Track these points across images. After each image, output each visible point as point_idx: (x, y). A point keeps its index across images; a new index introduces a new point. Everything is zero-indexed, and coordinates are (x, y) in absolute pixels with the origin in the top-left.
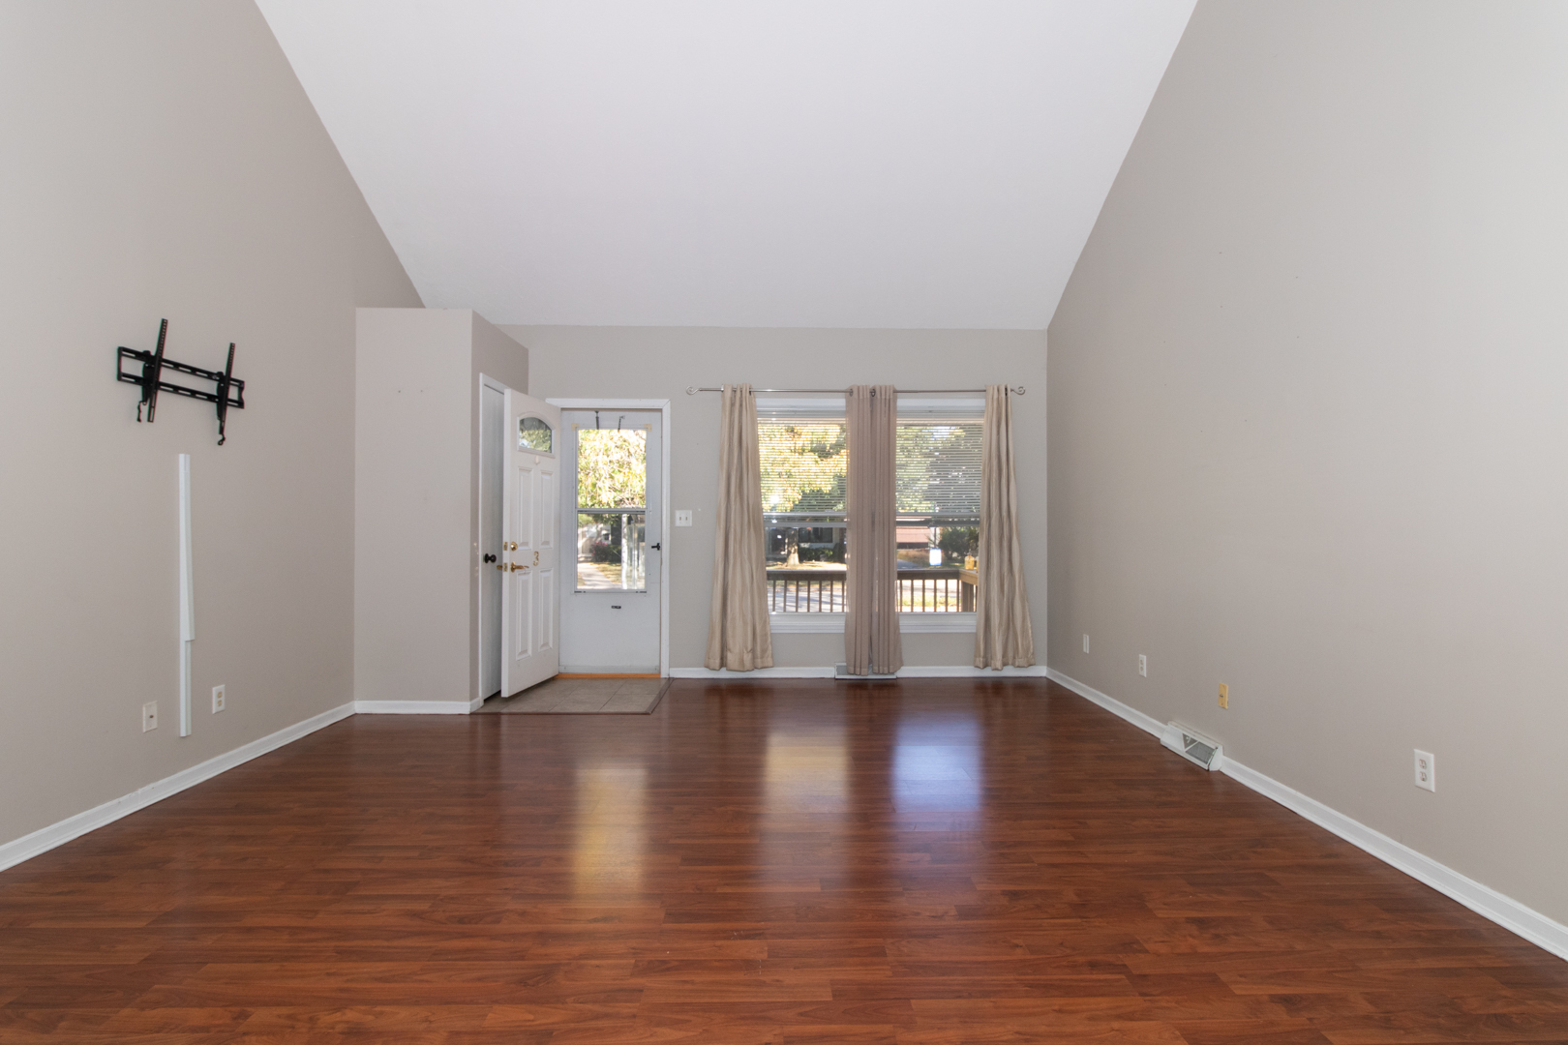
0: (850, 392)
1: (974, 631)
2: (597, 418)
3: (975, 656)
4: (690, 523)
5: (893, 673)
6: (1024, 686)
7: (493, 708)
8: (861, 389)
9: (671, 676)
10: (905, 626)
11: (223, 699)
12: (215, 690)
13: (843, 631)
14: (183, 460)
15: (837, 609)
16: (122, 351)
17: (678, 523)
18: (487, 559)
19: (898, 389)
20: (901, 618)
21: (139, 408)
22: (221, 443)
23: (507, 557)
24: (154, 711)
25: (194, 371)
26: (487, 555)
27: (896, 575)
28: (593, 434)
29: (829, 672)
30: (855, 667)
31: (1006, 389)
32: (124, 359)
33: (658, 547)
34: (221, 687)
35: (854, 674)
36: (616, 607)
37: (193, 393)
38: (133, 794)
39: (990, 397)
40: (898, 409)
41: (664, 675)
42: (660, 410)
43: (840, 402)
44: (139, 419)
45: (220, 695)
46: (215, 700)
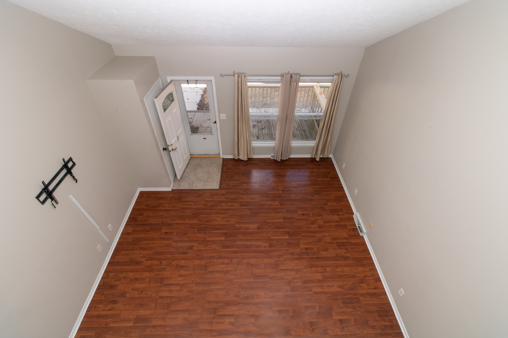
0: (282, 76)
4: (225, 118)
8: (287, 74)
9: (224, 157)
11: (112, 226)
14: (71, 196)
16: (38, 197)
17: (221, 118)
18: (164, 149)
19: (302, 74)
21: (53, 204)
22: (77, 182)
23: (170, 148)
24: (100, 247)
26: (164, 148)
28: (186, 85)
29: (269, 157)
31: (342, 75)
32: (40, 198)
33: (215, 122)
36: (204, 138)
39: (335, 79)
41: (222, 157)
42: (211, 81)
43: (279, 78)
44: (55, 207)
45: (110, 226)
46: (110, 229)
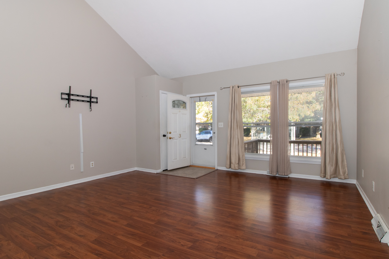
0: (271, 83)
1: (320, 164)
2: (200, 99)
3: (321, 173)
4: (222, 126)
5: (287, 175)
6: (344, 186)
7: (165, 173)
8: (274, 82)
9: (218, 169)
10: (292, 160)
11: (93, 165)
12: (91, 163)
13: (269, 160)
14: (80, 115)
15: (269, 153)
16: (62, 94)
17: (219, 126)
18: (164, 136)
19: (289, 80)
20: (290, 157)
21: (66, 105)
22: (91, 111)
23: (169, 136)
24: (73, 166)
25: (83, 96)
27: (288, 142)
28: (199, 103)
29: (265, 173)
30: (272, 172)
31: (334, 75)
32: (62, 95)
33: (215, 133)
34: (93, 162)
35: (272, 174)
36: (205, 149)
37: (83, 101)
38: (68, 182)
39: (327, 78)
40: (289, 87)
41: (216, 168)
42: (214, 95)
43: (268, 87)
44: (66, 107)
45: (92, 164)
46: (91, 165)
